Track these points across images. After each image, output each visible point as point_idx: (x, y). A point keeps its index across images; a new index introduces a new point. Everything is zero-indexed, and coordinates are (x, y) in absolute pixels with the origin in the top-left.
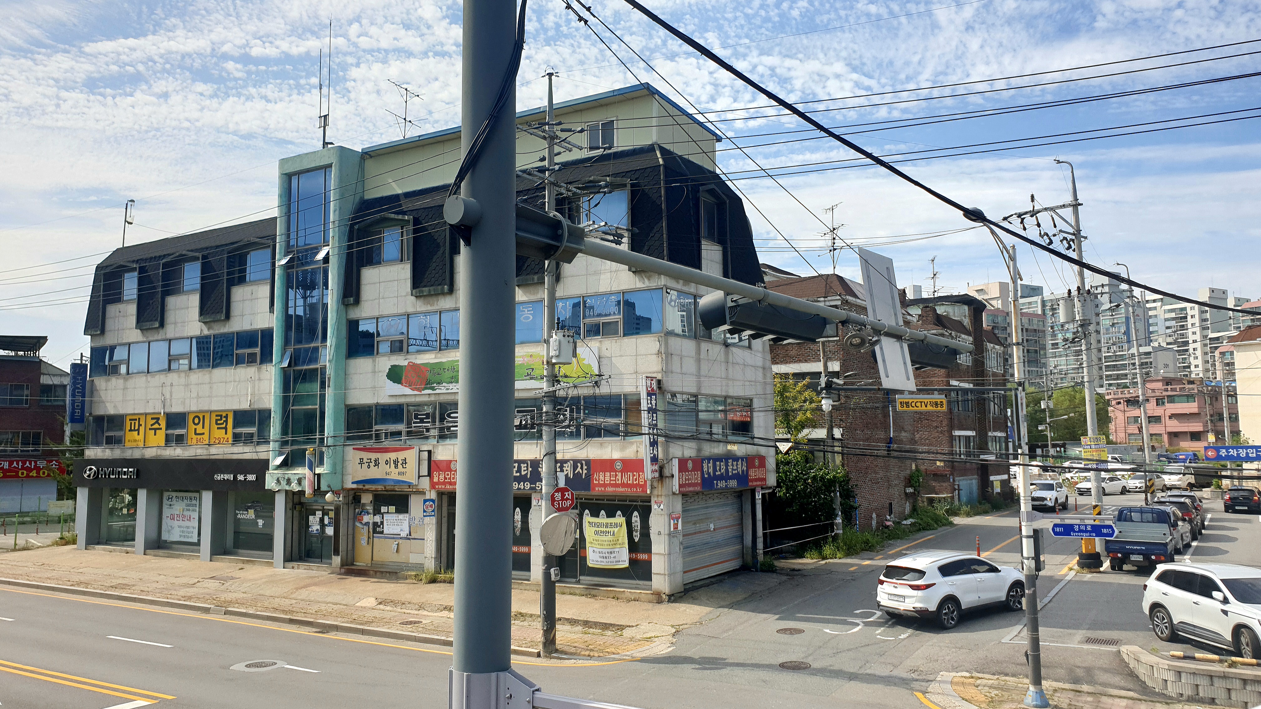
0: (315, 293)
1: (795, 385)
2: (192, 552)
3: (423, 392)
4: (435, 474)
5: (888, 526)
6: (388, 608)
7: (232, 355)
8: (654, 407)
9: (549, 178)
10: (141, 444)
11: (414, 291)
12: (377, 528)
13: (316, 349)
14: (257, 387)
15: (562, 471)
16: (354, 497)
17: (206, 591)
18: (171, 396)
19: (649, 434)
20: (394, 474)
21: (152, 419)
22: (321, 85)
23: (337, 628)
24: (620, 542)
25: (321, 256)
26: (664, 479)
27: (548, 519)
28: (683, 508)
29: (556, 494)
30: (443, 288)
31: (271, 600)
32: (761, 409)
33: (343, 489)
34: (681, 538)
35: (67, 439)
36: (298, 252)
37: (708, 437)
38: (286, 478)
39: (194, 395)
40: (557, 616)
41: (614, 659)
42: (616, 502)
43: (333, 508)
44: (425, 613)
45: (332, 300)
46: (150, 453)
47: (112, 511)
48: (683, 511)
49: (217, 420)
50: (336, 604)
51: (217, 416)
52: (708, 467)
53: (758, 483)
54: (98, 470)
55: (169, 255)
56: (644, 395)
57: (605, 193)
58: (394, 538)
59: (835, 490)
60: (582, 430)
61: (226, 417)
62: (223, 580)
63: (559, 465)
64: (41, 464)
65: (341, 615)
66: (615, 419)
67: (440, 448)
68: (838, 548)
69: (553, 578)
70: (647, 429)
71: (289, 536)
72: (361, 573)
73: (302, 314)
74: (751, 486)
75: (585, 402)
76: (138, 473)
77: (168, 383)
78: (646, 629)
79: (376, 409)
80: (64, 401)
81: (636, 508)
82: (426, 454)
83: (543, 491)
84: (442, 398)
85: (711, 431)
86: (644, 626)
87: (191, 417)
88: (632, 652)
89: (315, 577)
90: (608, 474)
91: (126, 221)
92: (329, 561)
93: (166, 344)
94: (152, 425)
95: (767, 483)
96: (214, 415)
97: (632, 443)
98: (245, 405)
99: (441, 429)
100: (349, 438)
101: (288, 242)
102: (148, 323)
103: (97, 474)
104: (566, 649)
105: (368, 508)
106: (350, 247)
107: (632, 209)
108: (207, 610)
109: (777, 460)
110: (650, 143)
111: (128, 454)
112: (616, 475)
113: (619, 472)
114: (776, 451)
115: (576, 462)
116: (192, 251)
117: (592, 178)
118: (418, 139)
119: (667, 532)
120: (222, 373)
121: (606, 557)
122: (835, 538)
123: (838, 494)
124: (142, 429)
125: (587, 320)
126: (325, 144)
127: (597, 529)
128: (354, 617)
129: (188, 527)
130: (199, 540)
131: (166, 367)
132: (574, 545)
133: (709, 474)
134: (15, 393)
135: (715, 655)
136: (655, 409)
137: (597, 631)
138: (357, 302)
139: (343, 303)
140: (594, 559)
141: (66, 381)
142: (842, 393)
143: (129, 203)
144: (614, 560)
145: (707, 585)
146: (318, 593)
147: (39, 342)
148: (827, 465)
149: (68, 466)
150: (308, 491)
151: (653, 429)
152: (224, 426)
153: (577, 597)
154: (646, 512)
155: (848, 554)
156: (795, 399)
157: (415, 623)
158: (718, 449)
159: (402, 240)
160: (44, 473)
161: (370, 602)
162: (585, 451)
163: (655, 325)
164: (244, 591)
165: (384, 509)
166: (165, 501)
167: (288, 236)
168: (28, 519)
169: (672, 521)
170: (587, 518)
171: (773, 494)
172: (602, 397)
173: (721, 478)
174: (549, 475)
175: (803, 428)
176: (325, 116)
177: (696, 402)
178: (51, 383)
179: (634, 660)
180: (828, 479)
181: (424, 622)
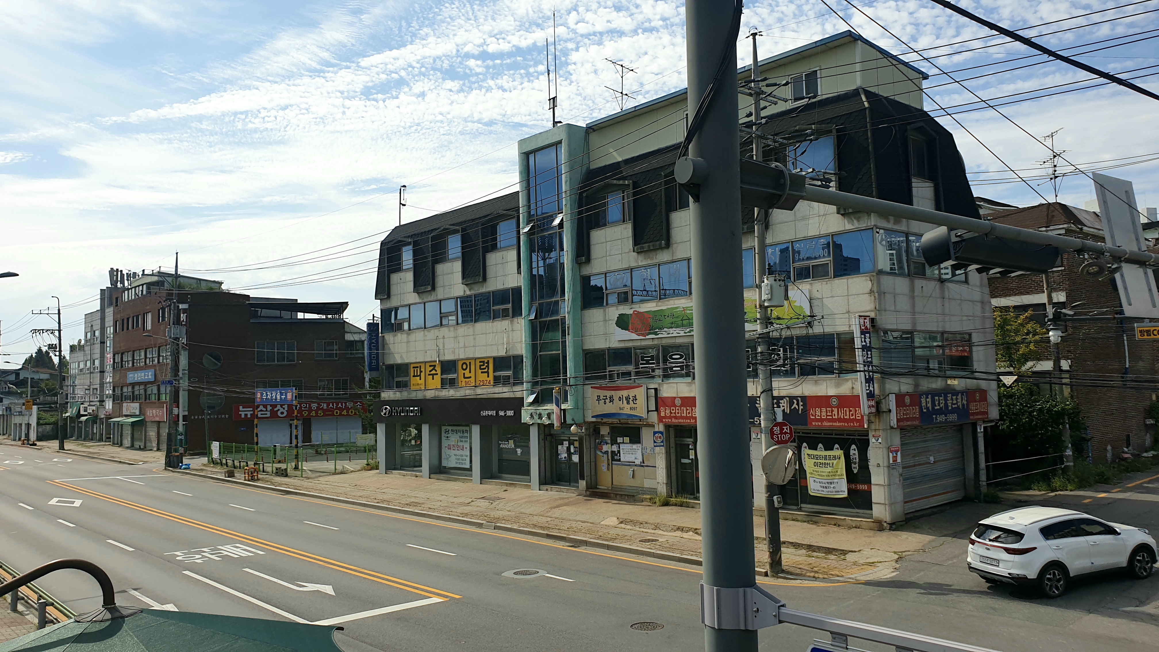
0: (553, 254)
1: (1017, 317)
2: (466, 476)
3: (647, 337)
4: (662, 409)
5: (1126, 458)
6: (629, 527)
7: (489, 311)
8: (868, 345)
9: (757, 133)
10: (423, 388)
11: (635, 248)
12: (615, 457)
13: (557, 302)
14: (511, 337)
15: (779, 407)
16: (594, 429)
17: (479, 508)
18: (444, 346)
19: (864, 371)
20: (627, 410)
21: (430, 366)
22: (549, 71)
23: (586, 543)
24: (839, 473)
25: (557, 222)
26: (881, 414)
27: (768, 451)
28: (901, 441)
29: (775, 428)
30: (661, 244)
31: (531, 517)
32: (980, 343)
33: (585, 422)
34: (901, 470)
35: (367, 384)
36: (538, 220)
37: (925, 372)
38: (538, 413)
39: (461, 345)
40: (782, 540)
41: (839, 581)
42: (834, 436)
43: (577, 438)
44: (661, 532)
45: (567, 260)
46: (430, 394)
47: (403, 442)
48: (902, 445)
49: (480, 366)
50: (585, 522)
51: (480, 362)
52: (926, 402)
53: (980, 417)
54: (391, 409)
55: (436, 229)
56: (857, 334)
57: (811, 140)
58: (629, 465)
59: (1064, 422)
60: (796, 369)
61: (488, 362)
62: (492, 500)
63: (775, 401)
64: (350, 405)
65: (589, 532)
66: (829, 358)
67: (665, 386)
68: (1068, 480)
69: (776, 504)
70: (862, 366)
71: (543, 462)
72: (604, 495)
73: (543, 274)
74: (973, 419)
75: (798, 342)
76: (421, 411)
77: (441, 337)
78: (867, 555)
79: (609, 353)
80: (363, 353)
81: (853, 442)
82: (653, 391)
83: (762, 425)
84: (664, 342)
85: (928, 367)
86: (867, 552)
87: (460, 363)
88: (856, 575)
89: (565, 498)
90: (824, 410)
91: (400, 204)
92: (577, 485)
93: (438, 303)
94: (430, 371)
95: (989, 416)
96: (478, 361)
97: (847, 380)
98: (502, 353)
99: (665, 370)
100: (587, 379)
101: (530, 212)
102: (423, 287)
103: (391, 412)
104: (792, 570)
105: (606, 438)
106: (580, 213)
107: (838, 155)
108: (480, 525)
109: (999, 393)
110: (854, 88)
111: (413, 396)
112: (832, 411)
113: (835, 407)
114: (998, 385)
115: (792, 399)
116: (453, 225)
117: (797, 128)
118: (634, 109)
119: (886, 464)
120: (482, 326)
121: (826, 487)
122: (1065, 471)
123: (1067, 426)
124: (423, 374)
125: (797, 264)
126: (555, 123)
127: (817, 461)
128: (600, 534)
129: (462, 456)
130: (471, 466)
131: (439, 323)
132: (794, 476)
133: (927, 408)
134: (328, 348)
135: (939, 582)
136: (869, 347)
137: (820, 554)
138: (588, 260)
139: (577, 262)
140: (814, 487)
141: (364, 337)
142: (1070, 324)
143: (402, 189)
144: (834, 490)
145: (929, 515)
146: (568, 512)
147: (342, 306)
148: (1053, 397)
149: (369, 406)
150: (556, 424)
151: (869, 367)
152: (486, 370)
153: (799, 523)
154: (864, 445)
155: (1080, 487)
156: (1017, 332)
157: (653, 540)
158: (937, 384)
159: (623, 203)
160: (352, 412)
161: (613, 521)
162: (800, 388)
163: (864, 265)
164: (508, 509)
165: (620, 440)
166: (443, 434)
167: (529, 207)
168: (342, 449)
169: (891, 454)
170: (806, 451)
171: (996, 427)
172: (816, 337)
173: (940, 412)
174: (767, 410)
175: (1027, 360)
176: (554, 98)
177: (912, 339)
178: (352, 339)
179: (858, 583)
180: (1055, 411)
181: (660, 540)
